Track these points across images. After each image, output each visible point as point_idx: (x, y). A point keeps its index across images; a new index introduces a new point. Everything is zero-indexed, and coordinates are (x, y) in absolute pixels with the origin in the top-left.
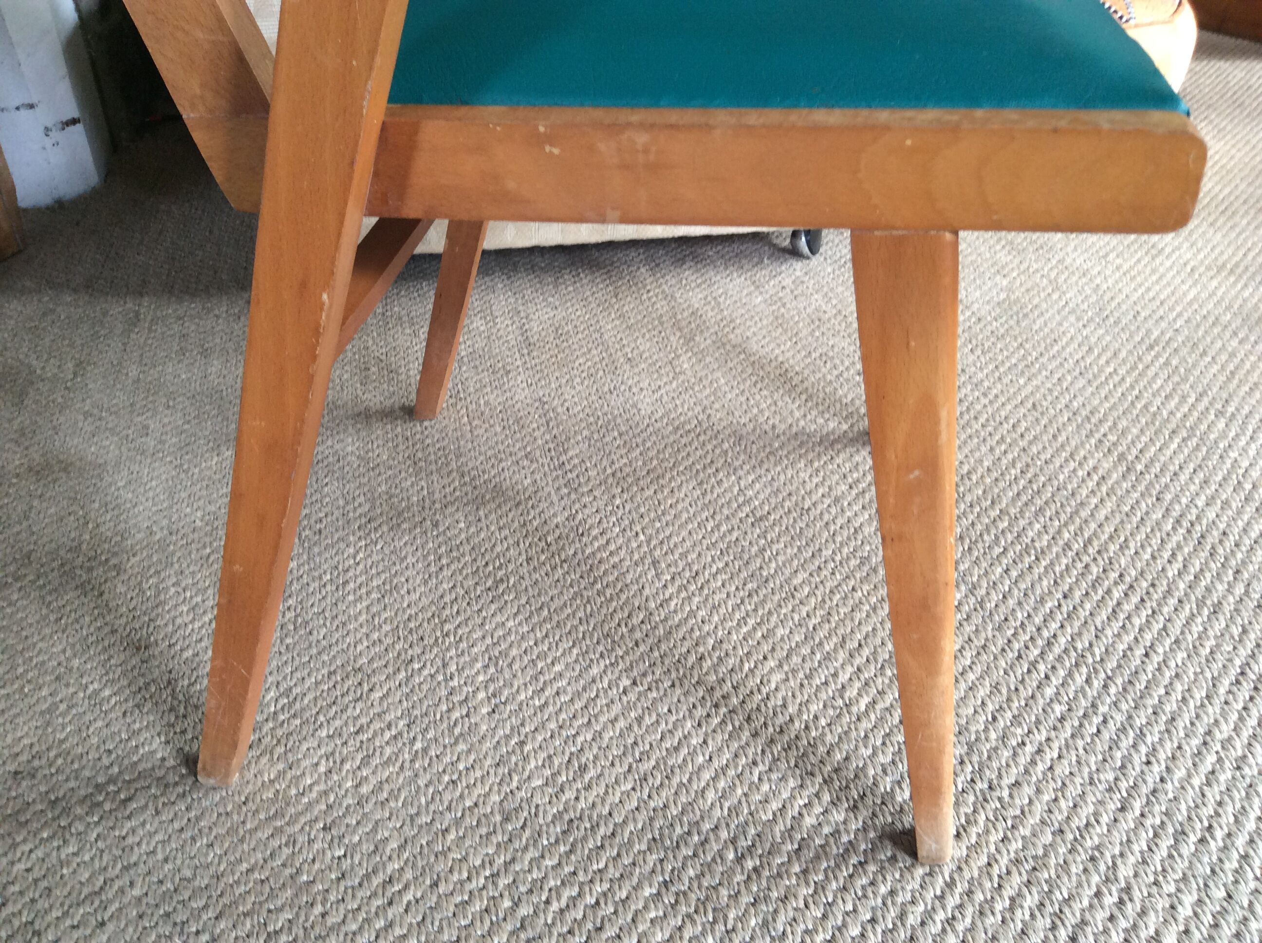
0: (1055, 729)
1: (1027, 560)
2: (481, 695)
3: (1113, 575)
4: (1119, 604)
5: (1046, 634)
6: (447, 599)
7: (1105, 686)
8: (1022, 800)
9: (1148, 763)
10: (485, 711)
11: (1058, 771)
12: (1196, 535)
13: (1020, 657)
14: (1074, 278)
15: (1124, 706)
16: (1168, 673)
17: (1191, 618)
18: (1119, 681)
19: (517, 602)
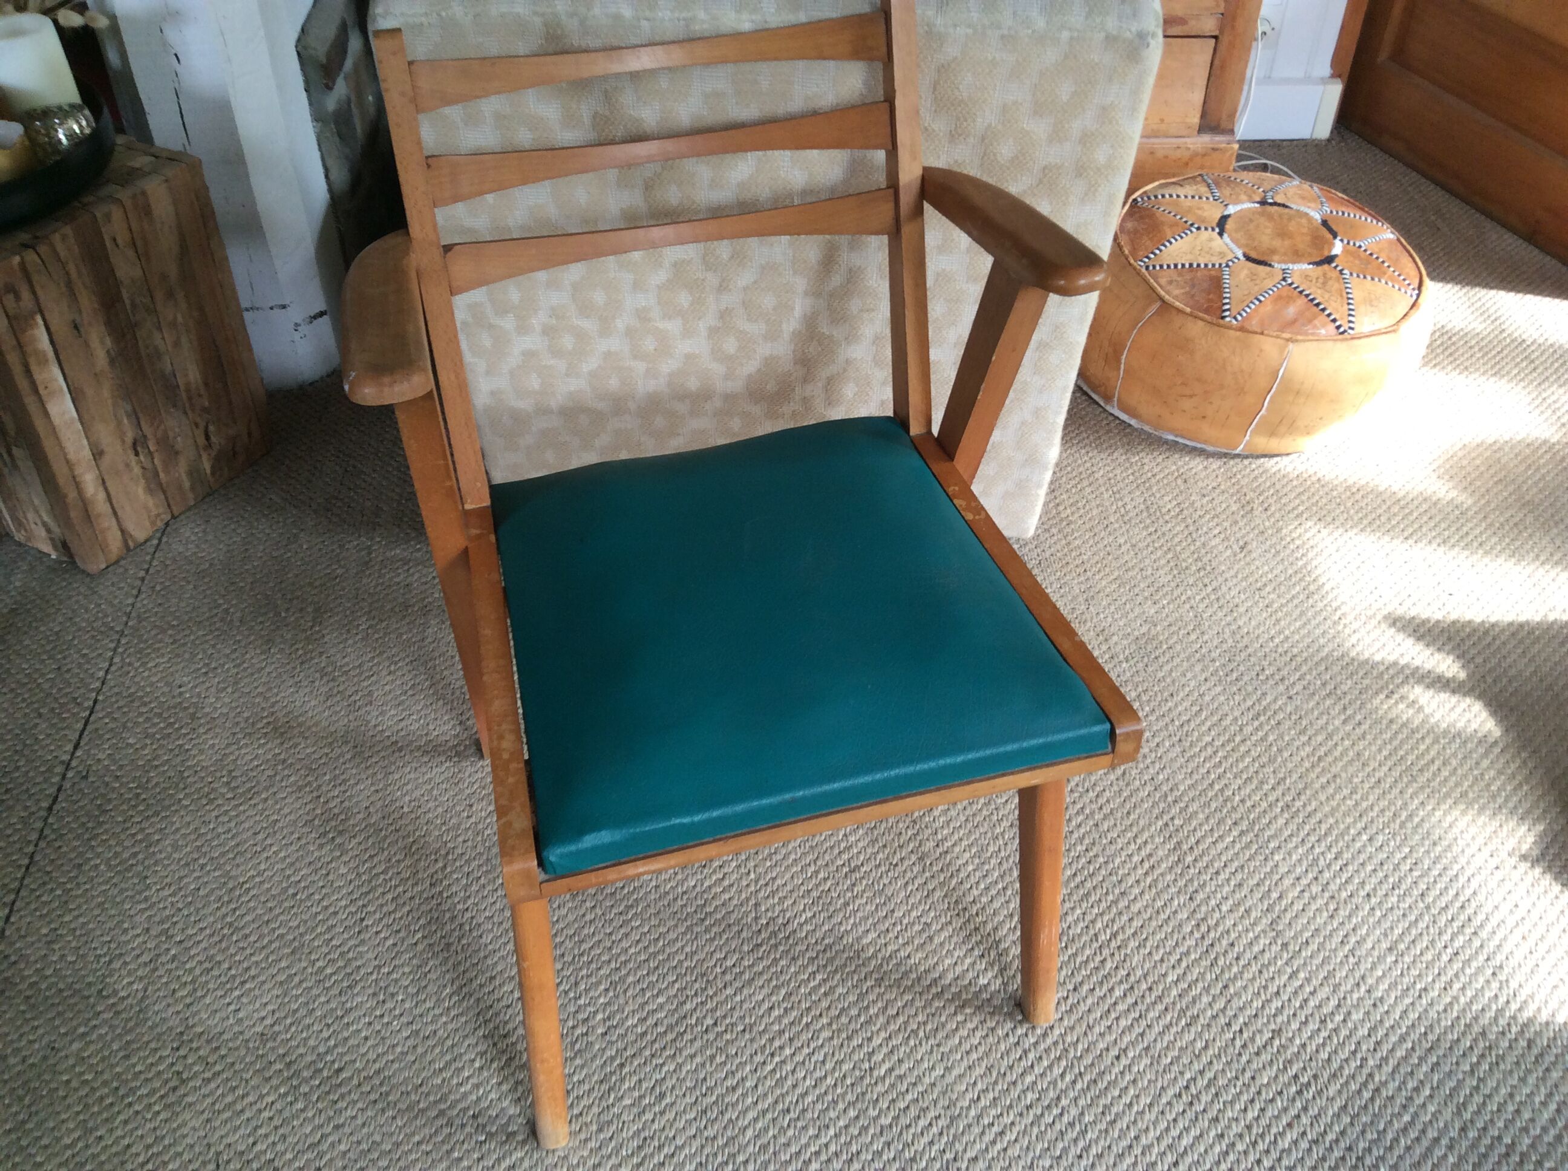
0: (1021, 1115)
2: (600, 1016)
3: (1123, 973)
4: (1115, 1003)
6: (588, 918)
7: (1074, 1082)
9: (1080, 1157)
10: (600, 1031)
11: (1010, 1152)
12: (1207, 942)
13: (1018, 1043)
14: (1220, 614)
15: (1082, 1102)
16: (1128, 1077)
17: (1168, 1027)
18: (1087, 1078)
19: (641, 930)
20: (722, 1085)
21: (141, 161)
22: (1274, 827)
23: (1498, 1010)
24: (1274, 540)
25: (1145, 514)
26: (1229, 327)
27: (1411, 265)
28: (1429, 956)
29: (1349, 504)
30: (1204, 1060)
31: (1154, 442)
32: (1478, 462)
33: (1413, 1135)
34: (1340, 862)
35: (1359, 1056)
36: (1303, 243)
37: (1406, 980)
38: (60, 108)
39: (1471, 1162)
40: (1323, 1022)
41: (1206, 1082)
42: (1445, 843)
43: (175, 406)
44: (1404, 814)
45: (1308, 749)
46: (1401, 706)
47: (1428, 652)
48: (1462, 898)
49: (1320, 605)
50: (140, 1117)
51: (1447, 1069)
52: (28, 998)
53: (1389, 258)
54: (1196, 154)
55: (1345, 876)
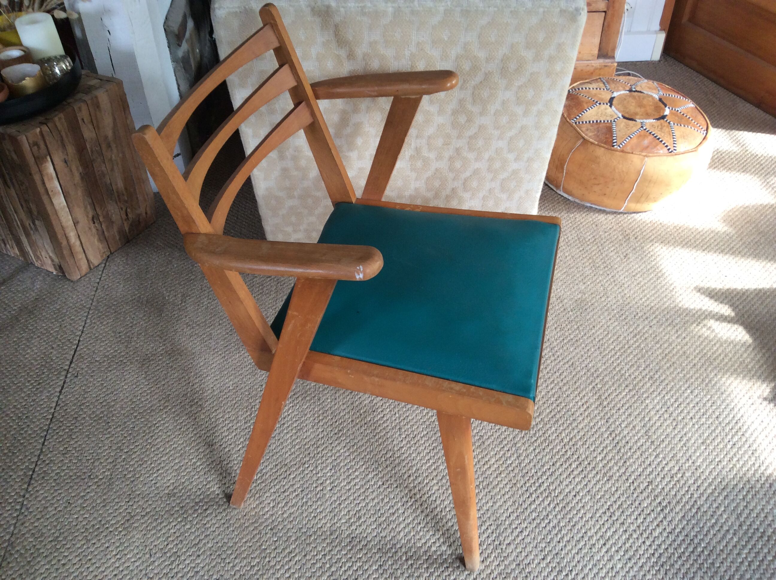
0: (530, 523)
1: (544, 445)
3: (576, 457)
4: (573, 471)
5: (540, 481)
6: (320, 436)
7: (555, 507)
8: (509, 550)
9: (559, 542)
11: (525, 540)
12: (616, 441)
13: (527, 490)
14: (616, 288)
15: (559, 517)
16: (580, 505)
17: (598, 481)
18: (561, 506)
19: (345, 441)
20: (388, 512)
21: (94, 82)
22: (645, 387)
23: (755, 470)
24: (640, 252)
25: (578, 242)
26: (616, 150)
27: (702, 119)
28: (721, 446)
29: (676, 235)
30: (616, 496)
31: (581, 207)
32: (737, 213)
33: (717, 529)
34: (677, 403)
35: (690, 493)
36: (650, 110)
37: (711, 457)
38: (56, 57)
39: (744, 540)
40: (672, 477)
41: (617, 506)
42: (727, 393)
43: (111, 200)
44: (707, 380)
45: (660, 351)
46: (704, 329)
47: (716, 304)
48: (736, 419)
49: (664, 283)
50: (112, 533)
51: (732, 498)
52: (55, 480)
53: (692, 116)
54: (596, 69)
55: (680, 409)
